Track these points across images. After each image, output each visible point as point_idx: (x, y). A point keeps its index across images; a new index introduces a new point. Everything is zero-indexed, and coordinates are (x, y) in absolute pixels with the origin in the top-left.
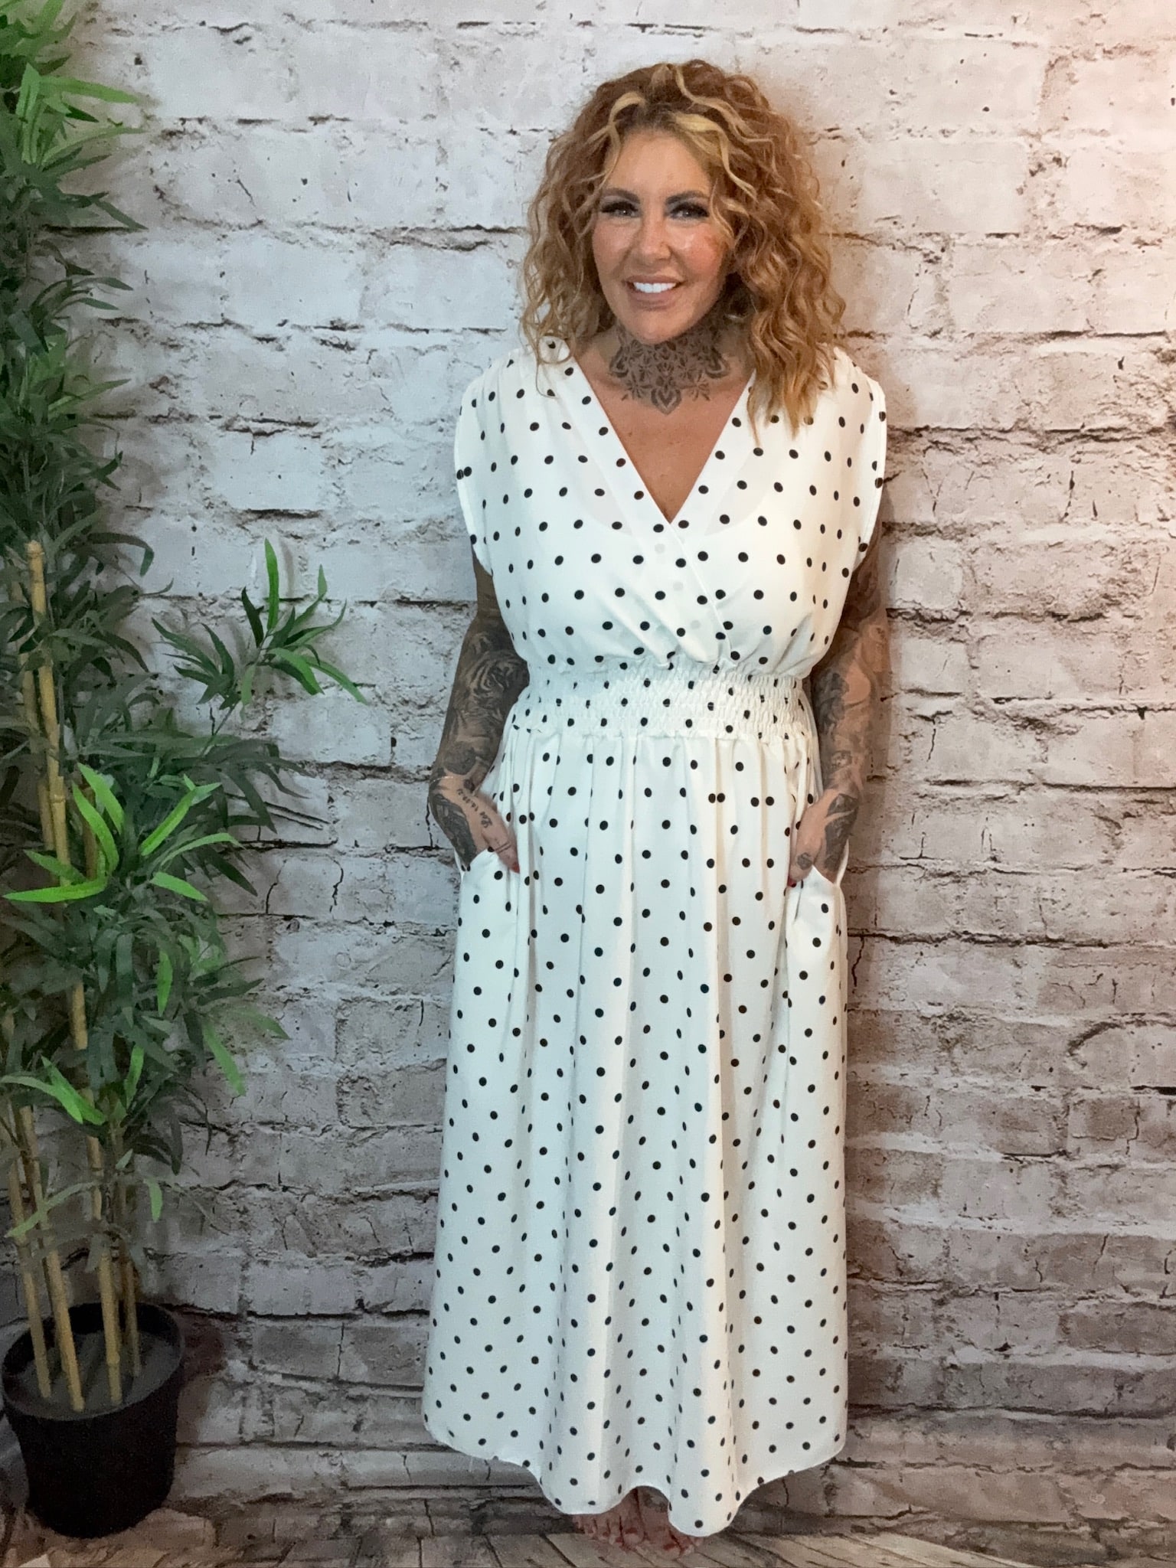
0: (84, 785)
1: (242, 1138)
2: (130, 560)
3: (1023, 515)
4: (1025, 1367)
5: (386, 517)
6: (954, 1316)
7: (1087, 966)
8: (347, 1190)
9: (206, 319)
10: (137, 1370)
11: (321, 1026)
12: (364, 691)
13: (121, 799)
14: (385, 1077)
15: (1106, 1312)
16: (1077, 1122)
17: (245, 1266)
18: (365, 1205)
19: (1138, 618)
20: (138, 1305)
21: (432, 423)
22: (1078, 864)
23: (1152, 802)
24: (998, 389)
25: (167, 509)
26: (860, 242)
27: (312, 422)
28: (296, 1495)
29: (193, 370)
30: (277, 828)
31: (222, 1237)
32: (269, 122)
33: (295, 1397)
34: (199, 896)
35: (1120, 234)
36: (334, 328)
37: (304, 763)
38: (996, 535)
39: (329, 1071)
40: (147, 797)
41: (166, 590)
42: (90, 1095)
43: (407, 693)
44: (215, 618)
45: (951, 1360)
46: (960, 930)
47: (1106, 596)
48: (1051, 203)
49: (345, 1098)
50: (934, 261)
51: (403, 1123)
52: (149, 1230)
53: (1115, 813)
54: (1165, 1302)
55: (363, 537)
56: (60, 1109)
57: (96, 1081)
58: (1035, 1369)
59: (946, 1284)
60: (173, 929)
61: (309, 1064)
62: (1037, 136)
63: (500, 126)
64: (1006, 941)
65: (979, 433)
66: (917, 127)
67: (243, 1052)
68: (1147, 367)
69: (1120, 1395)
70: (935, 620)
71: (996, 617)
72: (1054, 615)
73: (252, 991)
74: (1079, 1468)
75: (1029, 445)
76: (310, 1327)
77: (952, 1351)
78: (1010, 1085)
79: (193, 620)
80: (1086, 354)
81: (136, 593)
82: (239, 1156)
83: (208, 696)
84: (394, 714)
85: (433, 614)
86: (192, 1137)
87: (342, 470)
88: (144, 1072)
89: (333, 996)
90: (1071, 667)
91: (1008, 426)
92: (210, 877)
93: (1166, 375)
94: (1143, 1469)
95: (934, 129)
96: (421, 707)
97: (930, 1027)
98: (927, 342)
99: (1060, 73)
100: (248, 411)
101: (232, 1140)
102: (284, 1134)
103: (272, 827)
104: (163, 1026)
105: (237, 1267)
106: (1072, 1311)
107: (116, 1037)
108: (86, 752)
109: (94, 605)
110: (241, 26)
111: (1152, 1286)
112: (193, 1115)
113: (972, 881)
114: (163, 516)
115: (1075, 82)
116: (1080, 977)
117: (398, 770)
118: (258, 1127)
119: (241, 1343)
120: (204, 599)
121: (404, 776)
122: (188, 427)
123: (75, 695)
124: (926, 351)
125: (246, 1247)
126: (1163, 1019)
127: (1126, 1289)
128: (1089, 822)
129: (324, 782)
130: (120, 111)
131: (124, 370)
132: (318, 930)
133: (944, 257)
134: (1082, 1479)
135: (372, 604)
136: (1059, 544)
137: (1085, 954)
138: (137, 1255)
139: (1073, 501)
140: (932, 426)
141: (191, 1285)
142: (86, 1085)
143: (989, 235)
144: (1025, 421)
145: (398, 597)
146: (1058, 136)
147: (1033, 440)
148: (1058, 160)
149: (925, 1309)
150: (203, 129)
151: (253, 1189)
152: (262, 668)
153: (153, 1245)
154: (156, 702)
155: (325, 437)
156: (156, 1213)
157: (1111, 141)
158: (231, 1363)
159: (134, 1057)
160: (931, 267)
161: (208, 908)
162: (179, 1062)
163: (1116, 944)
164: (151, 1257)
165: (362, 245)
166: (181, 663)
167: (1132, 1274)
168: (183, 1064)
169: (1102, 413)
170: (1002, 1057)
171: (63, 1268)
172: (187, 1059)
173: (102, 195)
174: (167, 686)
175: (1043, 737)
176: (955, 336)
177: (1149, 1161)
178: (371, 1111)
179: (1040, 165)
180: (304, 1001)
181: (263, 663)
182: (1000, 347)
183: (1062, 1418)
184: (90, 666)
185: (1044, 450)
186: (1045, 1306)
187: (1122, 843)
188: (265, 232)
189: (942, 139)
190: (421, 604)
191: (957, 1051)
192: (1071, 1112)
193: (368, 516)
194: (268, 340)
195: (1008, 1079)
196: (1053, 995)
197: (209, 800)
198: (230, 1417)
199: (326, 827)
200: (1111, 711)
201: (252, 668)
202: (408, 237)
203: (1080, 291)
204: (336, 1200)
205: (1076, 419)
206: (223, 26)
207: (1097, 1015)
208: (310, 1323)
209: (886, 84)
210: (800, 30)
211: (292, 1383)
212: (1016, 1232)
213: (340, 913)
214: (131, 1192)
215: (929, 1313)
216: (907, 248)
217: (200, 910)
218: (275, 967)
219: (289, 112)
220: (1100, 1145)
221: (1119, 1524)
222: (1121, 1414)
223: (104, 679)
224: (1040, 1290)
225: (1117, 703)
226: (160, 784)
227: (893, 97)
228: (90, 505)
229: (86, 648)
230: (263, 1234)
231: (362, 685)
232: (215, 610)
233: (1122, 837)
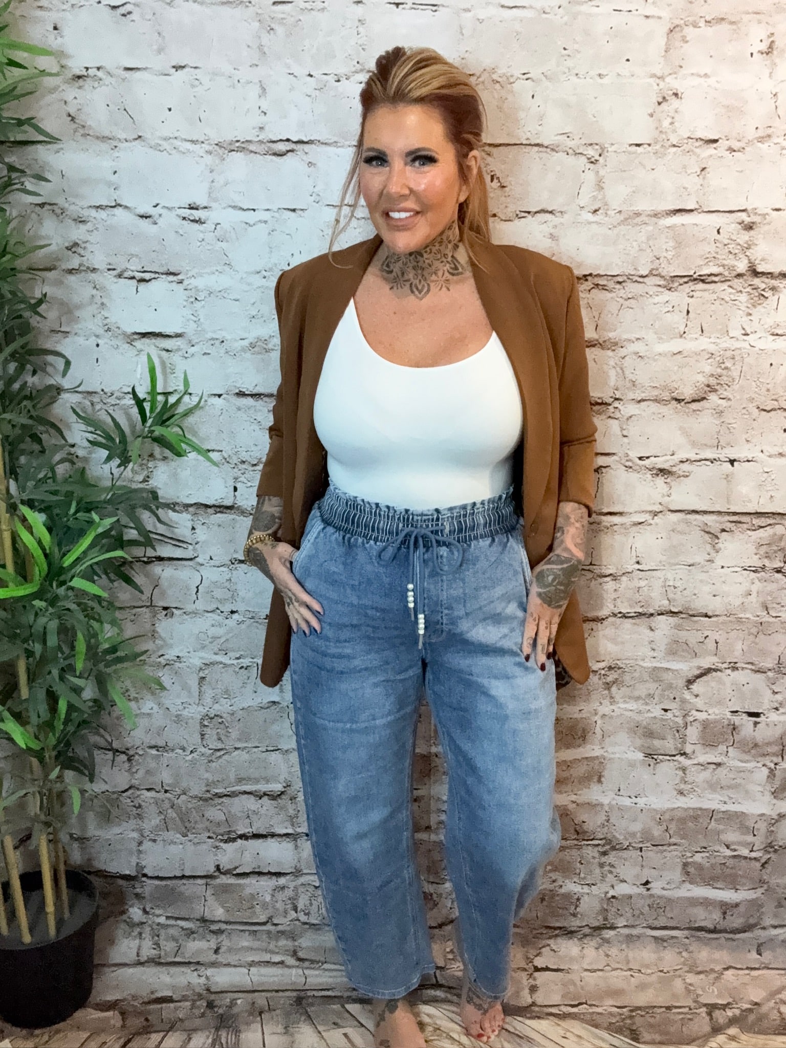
0: (24, 520)
1: (137, 757)
2: (55, 367)
3: (656, 333)
4: (660, 897)
5: (228, 337)
6: (613, 863)
7: (697, 630)
8: (208, 791)
9: (105, 203)
10: (67, 915)
11: (189, 682)
12: (214, 456)
13: (50, 530)
14: (233, 714)
15: (713, 861)
16: (693, 733)
17: (140, 843)
18: (221, 800)
19: (729, 399)
20: (68, 872)
21: (258, 273)
22: (691, 562)
23: (740, 522)
24: (637, 248)
25: (80, 332)
26: (545, 149)
27: (177, 272)
28: (175, 997)
29: (95, 238)
30: (157, 549)
31: (125, 824)
32: (145, 69)
33: (174, 932)
34: (104, 595)
35: (718, 144)
36: (191, 208)
37: (175, 504)
38: (638, 347)
39: (194, 712)
40: (69, 528)
41: (79, 386)
42: (31, 729)
43: (244, 456)
44: (113, 405)
45: (612, 893)
46: (616, 611)
47: (708, 386)
48: (672, 123)
49: (205, 729)
50: (594, 162)
51: (246, 745)
52: (73, 821)
53: (715, 528)
54: (753, 855)
55: (212, 350)
56: (11, 739)
57: (34, 720)
58: (670, 900)
59: (608, 841)
60: (85, 616)
61: (181, 707)
62: (661, 78)
63: (301, 71)
64: (644, 614)
65: (625, 278)
66: (582, 72)
67: (136, 700)
68: (735, 233)
69: (724, 918)
70: (598, 404)
71: (639, 401)
72: (676, 400)
73: (142, 658)
74: (699, 969)
75: (659, 286)
76: (185, 884)
77: (613, 886)
78: (648, 708)
79: (98, 407)
80: (696, 225)
81: (59, 390)
82: (134, 770)
83: (109, 459)
84: (236, 470)
85: (260, 402)
86: (102, 757)
87: (198, 305)
88: (68, 713)
89: (196, 661)
90: (685, 432)
91: (645, 273)
92: (112, 581)
93: (747, 238)
94: (741, 969)
95: (594, 73)
96: (255, 465)
97: (597, 677)
98: (591, 217)
99: (677, 35)
100: (134, 266)
101: (129, 760)
102: (165, 754)
103: (154, 548)
104: (80, 683)
105: (134, 845)
106: (690, 860)
107: (48, 690)
108: (25, 498)
109: (30, 397)
110: (125, 4)
111: (745, 844)
112: (102, 743)
113: (624, 578)
114: (76, 338)
115: (687, 42)
116: (693, 638)
117: (238, 508)
118: (147, 750)
119: (138, 896)
120: (105, 393)
121: (242, 512)
122: (93, 276)
123: (17, 459)
124: (590, 223)
125: (141, 831)
126: (750, 666)
127: (728, 848)
128: (697, 534)
129: (189, 516)
130: (44, 62)
131: (48, 237)
132: (185, 617)
133: (601, 160)
134: (702, 976)
135: (220, 396)
136: (680, 352)
137: (696, 622)
138: (64, 837)
139: (689, 323)
140: (594, 273)
141: (104, 856)
142: (28, 723)
143: (631, 145)
144: (657, 269)
145: (237, 391)
146: (676, 78)
147: (662, 282)
148: (676, 95)
149: (594, 858)
150: (100, 74)
151: (145, 792)
152: (146, 440)
153: (76, 832)
154: (73, 463)
155: (185, 283)
156: (76, 808)
157: (711, 81)
158: (131, 910)
159: (60, 703)
160: (592, 166)
161: (111, 603)
162: (93, 707)
163: (717, 616)
164: (76, 839)
165: (210, 153)
166: (91, 437)
167: (731, 836)
168: (95, 709)
169: (707, 264)
170: (642, 690)
171: (16, 848)
172: (98, 705)
173: (32, 118)
174: (81, 453)
175: (668, 480)
176: (609, 212)
177: (742, 761)
178: (223, 738)
179: (664, 98)
180: (177, 664)
181: (147, 437)
182: (639, 220)
183: (686, 932)
184: (28, 439)
185: (670, 290)
186: (673, 855)
187: (720, 549)
188: (143, 144)
189: (600, 81)
190: (252, 395)
191: (614, 689)
192: (689, 727)
193: (215, 336)
194: (146, 217)
195: (647, 704)
196: (676, 648)
197: (111, 529)
198: (131, 946)
199: (190, 547)
200: (712, 461)
201: (140, 439)
202: (240, 147)
203: (693, 182)
204: (201, 798)
205: (690, 269)
206: (112, 4)
207: (706, 663)
208: (184, 881)
209: (561, 43)
210: (503, 6)
211: (172, 922)
212: (653, 806)
213: (200, 605)
214: (61, 795)
215: (597, 860)
216: (576, 154)
217: (105, 604)
218: (158, 642)
219: (160, 63)
220: (708, 749)
221: (724, 1007)
222: (725, 931)
223: (37, 447)
224: (670, 845)
225: (716, 456)
226: (76, 519)
227: (566, 52)
228: (26, 329)
229: (23, 426)
230: (153, 821)
231: (213, 451)
232: (112, 401)
233: (720, 545)
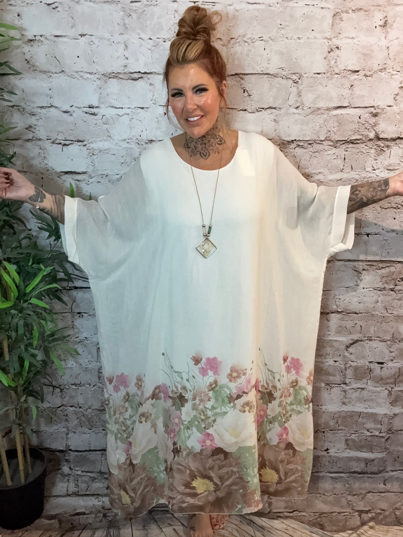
0: (5, 269)
1: (65, 390)
3: (329, 170)
4: (334, 457)
5: (110, 173)
7: (351, 320)
9: (45, 105)
10: (30, 471)
11: (91, 350)
13: (19, 273)
15: (360, 439)
16: (349, 373)
17: (67, 434)
20: (30, 449)
21: (125, 140)
22: (347, 286)
23: (372, 265)
24: (319, 127)
25: (33, 171)
26: (271, 76)
27: (83, 140)
28: (86, 512)
29: (40, 123)
30: (75, 282)
31: (59, 424)
32: (65, 36)
33: (86, 479)
34: (47, 307)
35: (359, 73)
36: (90, 107)
38: (320, 177)
39: (95, 365)
40: (28, 272)
42: (11, 376)
48: (335, 62)
49: (100, 374)
50: (296, 83)
52: (33, 423)
53: (360, 269)
54: (381, 435)
55: (102, 181)
57: (12, 371)
58: (338, 458)
60: (38, 318)
61: (88, 363)
62: (330, 39)
63: (146, 37)
64: (324, 313)
65: (313, 142)
66: (289, 36)
67: (65, 360)
68: (368, 118)
69: (366, 466)
73: (67, 339)
74: (355, 493)
75: (330, 145)
76: (90, 454)
78: (326, 360)
80: (348, 114)
82: (64, 396)
83: (49, 237)
86: (47, 390)
87: (95, 157)
88: (30, 367)
89: (95, 339)
91: (323, 139)
92: (51, 300)
93: (374, 121)
94: (376, 493)
95: (295, 37)
98: (295, 111)
99: (338, 18)
100: (60, 138)
101: (62, 391)
102: (79, 388)
103: (73, 282)
104: (36, 352)
105: (64, 435)
106: (349, 438)
107: (19, 356)
108: (5, 256)
109: (8, 206)
110: (55, 3)
111: (376, 429)
112: (47, 382)
114: (31, 174)
115: (343, 21)
116: (349, 324)
118: (70, 386)
119: (67, 461)
122: (39, 143)
123: (2, 237)
124: (294, 114)
125: (68, 428)
126: (378, 339)
127: (368, 431)
128: (351, 272)
130: (13, 33)
131: (17, 123)
132: (89, 317)
133: (300, 81)
134: (355, 497)
136: (341, 179)
137: (350, 316)
138: (28, 431)
139: (345, 164)
140: (297, 139)
141: (48, 441)
142: (9, 373)
143: (315, 74)
144: (329, 137)
146: (337, 39)
147: (332, 144)
148: (337, 48)
150: (42, 39)
151: (69, 407)
153: (34, 428)
154: (30, 239)
155: (87, 146)
156: (35, 417)
157: (355, 41)
158: (63, 468)
159: (25, 362)
160: (295, 85)
161: (51, 311)
162: (42, 364)
163: (361, 313)
164: (34, 432)
165: (99, 79)
166: (39, 225)
167: (370, 425)
168: (44, 365)
169: (354, 134)
170: (323, 351)
171: (3, 437)
172: (45, 363)
173: (7, 62)
174: (34, 234)
176: (304, 108)
177: (375, 387)
179: (332, 49)
180: (86, 342)
182: (319, 112)
183: (348, 475)
184: (7, 227)
185: (335, 147)
186: (340, 435)
187: (362, 279)
188: (65, 75)
189: (298, 41)
192: (347, 369)
193: (103, 173)
194: (67, 112)
196: (340, 330)
197: (50, 273)
198: (64, 486)
200: (358, 235)
202: (115, 76)
203: (346, 92)
204: (99, 410)
205: (346, 137)
206: (48, 3)
207: (356, 337)
208: (91, 452)
209: (279, 22)
210: (248, 3)
211: (85, 474)
212: (330, 410)
214: (26, 409)
216: (287, 78)
217: (48, 311)
218: (75, 330)
219: (72, 33)
220: (357, 381)
221: (367, 512)
222: (367, 473)
223: (12, 231)
224: (338, 430)
225: (359, 232)
226: (32, 268)
227: (281, 26)
229: (4, 221)
230: (74, 422)
233: (362, 277)
